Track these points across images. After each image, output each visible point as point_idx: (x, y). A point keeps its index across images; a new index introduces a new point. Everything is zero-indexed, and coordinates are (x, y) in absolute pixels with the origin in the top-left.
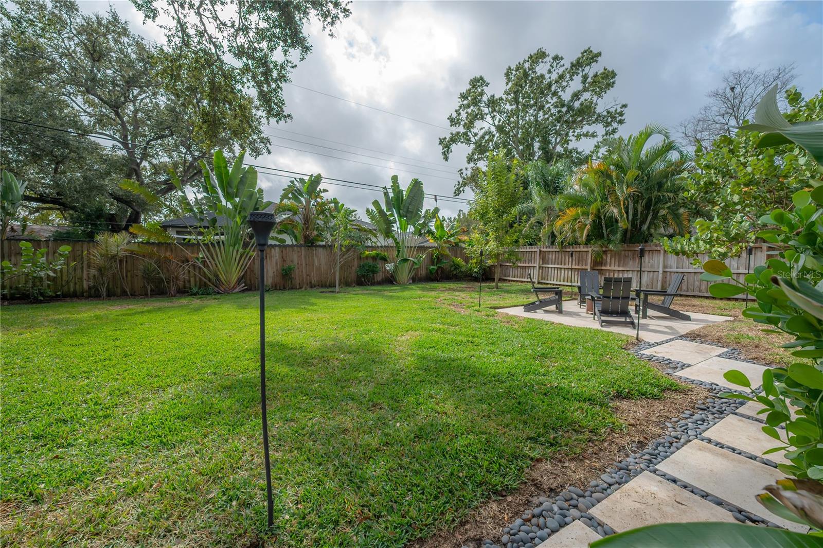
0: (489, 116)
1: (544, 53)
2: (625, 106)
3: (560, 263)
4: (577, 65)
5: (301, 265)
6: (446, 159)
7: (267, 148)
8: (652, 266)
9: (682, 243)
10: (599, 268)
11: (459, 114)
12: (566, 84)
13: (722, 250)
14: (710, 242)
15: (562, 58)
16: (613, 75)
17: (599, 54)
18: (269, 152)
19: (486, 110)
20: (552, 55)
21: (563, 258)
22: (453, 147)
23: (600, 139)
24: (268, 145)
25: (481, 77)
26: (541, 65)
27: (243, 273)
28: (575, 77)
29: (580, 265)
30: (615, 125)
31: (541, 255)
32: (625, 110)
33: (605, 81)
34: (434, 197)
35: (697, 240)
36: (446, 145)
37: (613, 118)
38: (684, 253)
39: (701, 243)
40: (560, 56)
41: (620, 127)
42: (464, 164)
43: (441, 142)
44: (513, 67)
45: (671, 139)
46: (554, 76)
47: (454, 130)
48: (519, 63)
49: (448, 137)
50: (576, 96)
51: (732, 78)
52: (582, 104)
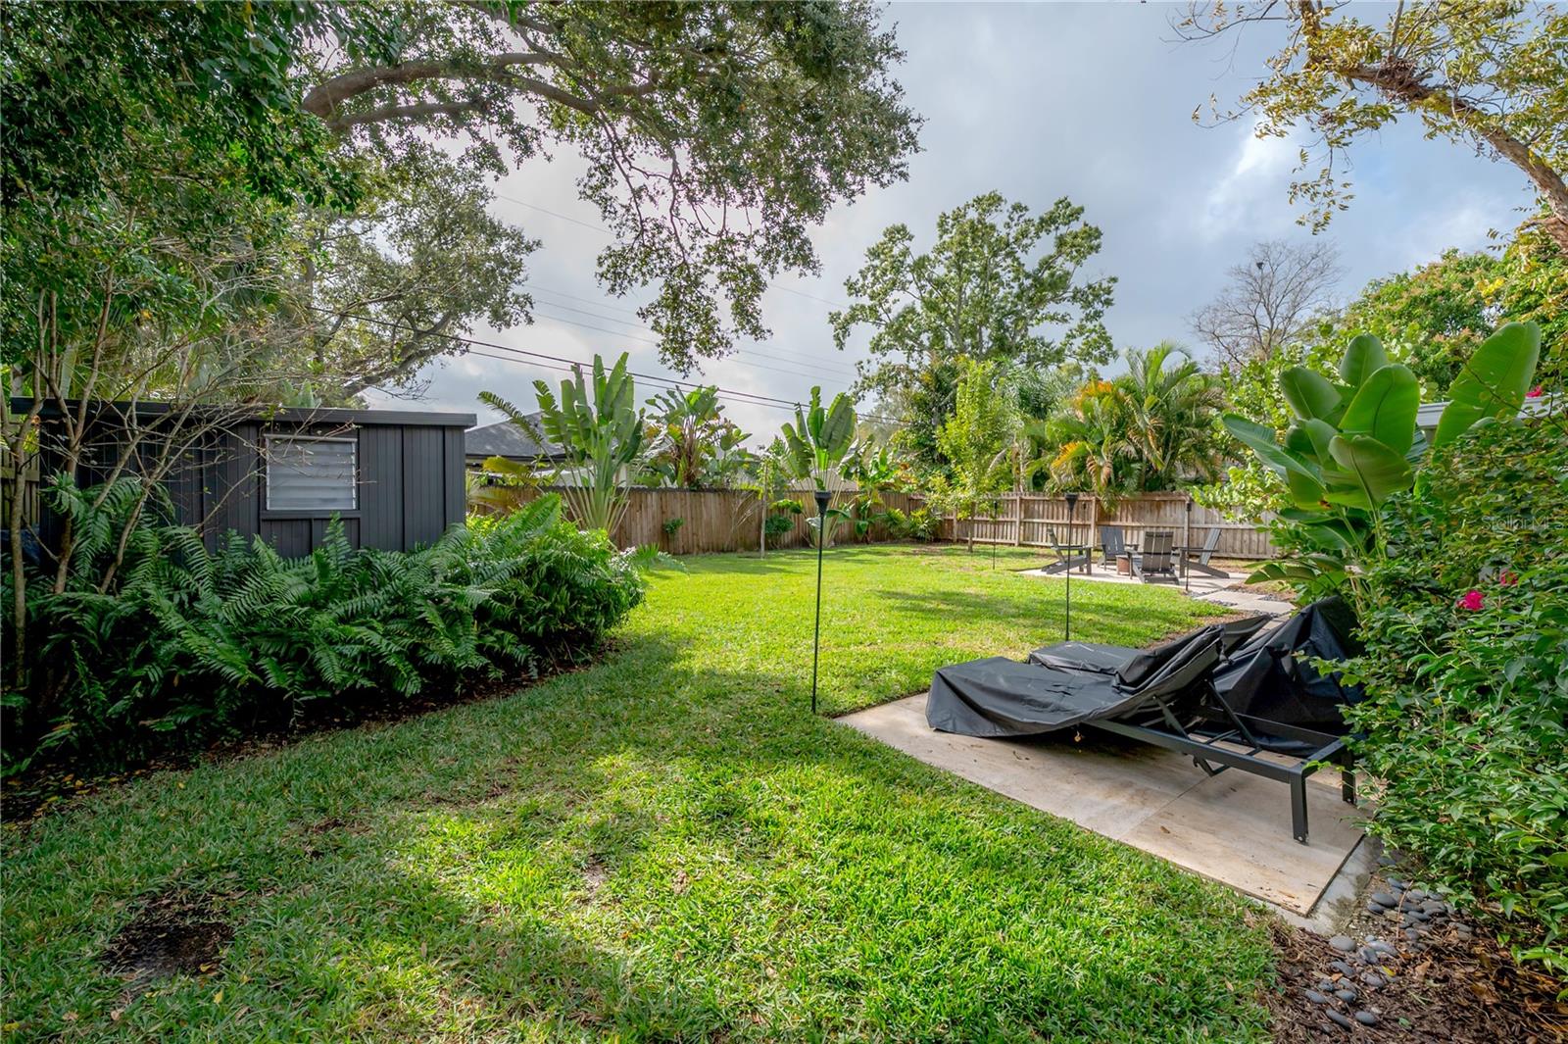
0: (913, 285)
1: (1000, 199)
2: (1114, 280)
4: (1047, 222)
6: (841, 346)
7: (527, 314)
8: (1175, 521)
9: (1214, 493)
11: (865, 278)
12: (1030, 243)
13: (1258, 502)
14: (1244, 493)
15: (1026, 209)
16: (1098, 234)
17: (1082, 210)
18: (530, 321)
19: (909, 277)
20: (1011, 202)
22: (853, 327)
23: (1074, 324)
25: (901, 225)
26: (994, 214)
28: (1043, 234)
30: (1098, 306)
32: (1114, 286)
33: (1089, 241)
35: (1231, 490)
36: (842, 327)
37: (1097, 296)
38: (1216, 505)
39: (1235, 494)
40: (1024, 207)
41: (1107, 310)
42: (864, 352)
43: (834, 318)
44: (949, 213)
45: (1193, 360)
46: (1014, 232)
47: (853, 301)
48: (959, 208)
49: (845, 312)
50: (1047, 264)
51: (1257, 250)
52: (1053, 275)
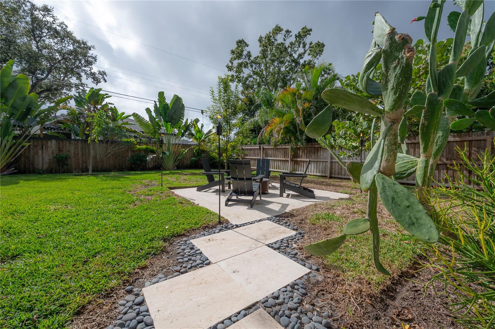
1: (280, 28)
3: (274, 157)
4: (299, 37)
5: (78, 154)
7: (104, 78)
10: (295, 159)
11: (232, 63)
12: (297, 49)
16: (323, 45)
17: (311, 30)
18: (106, 81)
20: (285, 29)
21: (276, 153)
24: (105, 77)
25: (242, 40)
27: (13, 159)
29: (285, 158)
31: (264, 151)
34: (201, 111)
40: (290, 31)
44: (263, 36)
45: (336, 73)
46: (287, 43)
47: (230, 73)
48: (267, 34)
50: (300, 56)
52: (305, 62)
